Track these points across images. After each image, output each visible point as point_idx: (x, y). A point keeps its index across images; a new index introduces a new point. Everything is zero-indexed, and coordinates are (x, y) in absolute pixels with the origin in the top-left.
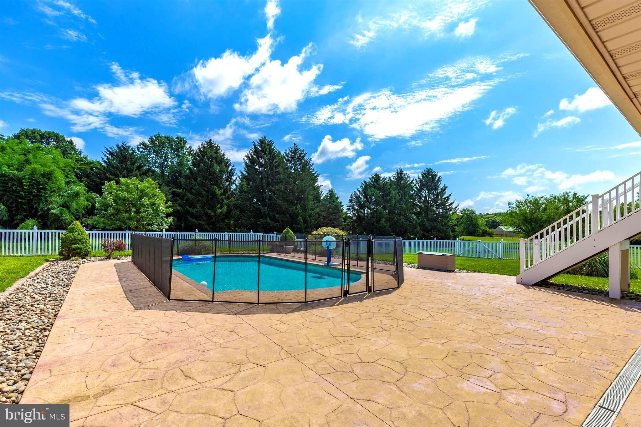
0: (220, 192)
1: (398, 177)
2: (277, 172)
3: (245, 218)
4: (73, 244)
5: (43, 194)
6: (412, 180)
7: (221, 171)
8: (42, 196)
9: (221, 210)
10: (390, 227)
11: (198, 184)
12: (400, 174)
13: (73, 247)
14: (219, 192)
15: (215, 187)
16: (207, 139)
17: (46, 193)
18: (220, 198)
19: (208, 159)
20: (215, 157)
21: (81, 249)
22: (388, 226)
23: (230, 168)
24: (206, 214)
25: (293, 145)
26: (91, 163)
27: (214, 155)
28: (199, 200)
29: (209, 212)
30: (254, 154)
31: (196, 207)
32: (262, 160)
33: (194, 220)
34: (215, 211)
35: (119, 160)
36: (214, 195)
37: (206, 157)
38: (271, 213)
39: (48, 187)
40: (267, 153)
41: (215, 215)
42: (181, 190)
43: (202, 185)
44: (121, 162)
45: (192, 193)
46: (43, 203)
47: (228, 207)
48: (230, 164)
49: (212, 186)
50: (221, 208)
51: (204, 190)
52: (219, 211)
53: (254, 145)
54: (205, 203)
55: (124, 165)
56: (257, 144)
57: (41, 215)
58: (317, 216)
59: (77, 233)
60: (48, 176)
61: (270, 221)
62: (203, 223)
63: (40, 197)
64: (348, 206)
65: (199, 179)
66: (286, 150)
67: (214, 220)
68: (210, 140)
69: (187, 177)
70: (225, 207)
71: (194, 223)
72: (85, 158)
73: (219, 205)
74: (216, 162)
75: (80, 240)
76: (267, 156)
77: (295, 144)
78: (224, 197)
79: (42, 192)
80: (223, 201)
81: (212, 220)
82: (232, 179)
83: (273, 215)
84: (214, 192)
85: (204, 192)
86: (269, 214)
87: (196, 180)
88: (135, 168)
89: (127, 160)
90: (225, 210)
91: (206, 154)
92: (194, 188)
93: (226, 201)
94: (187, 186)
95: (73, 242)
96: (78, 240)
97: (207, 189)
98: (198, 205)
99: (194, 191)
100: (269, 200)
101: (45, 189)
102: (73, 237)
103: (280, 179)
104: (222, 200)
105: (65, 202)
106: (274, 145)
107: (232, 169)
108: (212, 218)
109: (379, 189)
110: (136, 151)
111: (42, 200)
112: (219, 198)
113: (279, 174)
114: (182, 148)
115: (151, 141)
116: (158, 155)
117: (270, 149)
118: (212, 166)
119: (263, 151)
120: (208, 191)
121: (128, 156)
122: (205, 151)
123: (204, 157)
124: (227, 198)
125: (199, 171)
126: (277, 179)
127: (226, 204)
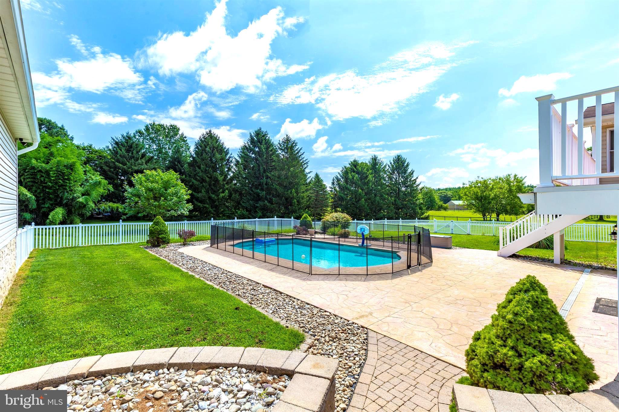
1: (373, 162)
2: (272, 159)
3: (245, 201)
4: (160, 234)
5: (68, 184)
6: (385, 165)
7: (222, 159)
8: (66, 186)
9: (223, 195)
10: (368, 205)
11: (202, 171)
12: (375, 159)
13: (160, 236)
14: (221, 178)
15: (218, 174)
17: (70, 183)
18: (222, 183)
19: (210, 148)
20: (216, 147)
21: (165, 238)
22: (366, 206)
23: (229, 155)
24: (210, 198)
25: (286, 136)
26: (96, 151)
27: (216, 145)
28: (203, 186)
29: (213, 196)
30: (251, 144)
31: (201, 192)
32: (258, 149)
33: (199, 204)
34: (218, 196)
35: (125, 149)
36: (217, 180)
37: (208, 147)
38: (268, 196)
39: (72, 178)
40: (263, 143)
41: (218, 199)
43: (206, 172)
44: (128, 151)
45: (196, 179)
46: (67, 192)
47: (229, 192)
48: (228, 153)
49: (215, 173)
50: (223, 192)
51: (207, 176)
52: (222, 195)
53: (251, 135)
54: (208, 188)
55: (130, 154)
56: (253, 134)
57: (66, 203)
58: (308, 198)
59: (161, 226)
60: (71, 167)
61: (268, 204)
62: (207, 206)
63: (64, 187)
64: (331, 188)
65: (202, 166)
66: (280, 141)
67: (217, 203)
69: (191, 165)
70: (227, 191)
71: (199, 206)
72: (90, 147)
73: (221, 190)
74: (217, 151)
75: (164, 231)
76: (263, 146)
77: (287, 136)
78: (225, 182)
79: (67, 183)
80: (224, 186)
81: (215, 204)
83: (270, 198)
84: (217, 178)
85: (207, 179)
86: (266, 197)
87: (200, 168)
88: (140, 157)
89: (132, 149)
90: (227, 194)
91: (208, 144)
92: (199, 175)
93: (226, 186)
94: (192, 173)
95: (160, 233)
96: (163, 231)
97: (209, 176)
98: (203, 191)
99: (198, 177)
100: (266, 184)
101: (69, 179)
102: (159, 229)
103: (274, 166)
105: (87, 191)
106: (269, 136)
107: (230, 157)
108: (215, 202)
109: (358, 173)
111: (66, 189)
112: (220, 184)
113: (274, 161)
114: (176, 135)
115: (147, 129)
116: (153, 142)
117: (265, 139)
118: (214, 155)
119: (259, 142)
120: (210, 178)
121: (134, 145)
122: (206, 140)
123: (206, 147)
124: (227, 183)
125: (203, 160)
126: (272, 166)
127: (227, 189)
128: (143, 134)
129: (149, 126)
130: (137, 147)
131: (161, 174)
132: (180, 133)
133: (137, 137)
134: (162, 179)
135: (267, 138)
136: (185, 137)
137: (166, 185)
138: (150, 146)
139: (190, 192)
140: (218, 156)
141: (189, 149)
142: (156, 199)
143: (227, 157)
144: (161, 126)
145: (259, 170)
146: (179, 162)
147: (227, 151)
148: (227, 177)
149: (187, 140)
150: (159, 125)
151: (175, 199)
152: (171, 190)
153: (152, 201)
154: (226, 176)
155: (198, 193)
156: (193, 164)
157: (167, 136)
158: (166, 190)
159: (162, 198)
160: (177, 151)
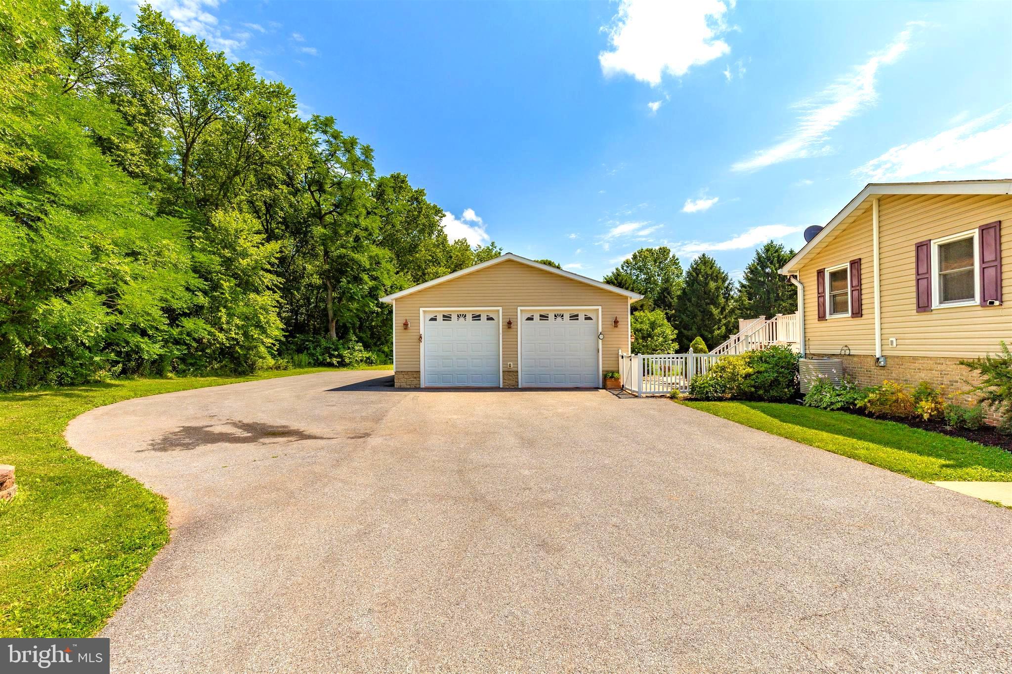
0: (717, 312)
7: (718, 288)
9: (719, 332)
11: (693, 305)
14: (715, 311)
15: (712, 307)
16: (700, 255)
18: (718, 318)
19: (703, 276)
23: (727, 282)
27: (709, 272)
28: (694, 322)
29: (706, 333)
30: (758, 264)
32: (767, 270)
34: (712, 332)
36: (711, 314)
37: (700, 276)
40: (775, 262)
42: (674, 311)
43: (698, 306)
47: (727, 328)
48: (727, 279)
49: (708, 306)
50: (719, 329)
51: (700, 311)
52: (717, 332)
53: (758, 254)
56: (760, 251)
65: (693, 299)
68: (704, 255)
69: (679, 297)
70: (724, 328)
73: (716, 326)
74: (712, 278)
76: (775, 266)
78: (721, 316)
82: (729, 294)
84: (711, 312)
85: (699, 313)
87: (690, 301)
90: (723, 331)
91: (700, 272)
92: (689, 309)
93: (724, 321)
97: (702, 310)
104: (720, 320)
110: (622, 271)
112: (716, 318)
114: (666, 259)
115: (635, 257)
116: (641, 271)
117: (779, 256)
118: (707, 284)
119: (769, 260)
120: (703, 312)
121: (623, 281)
122: (698, 268)
123: (698, 275)
124: (724, 318)
125: (693, 291)
126: (790, 291)
127: (725, 325)
128: (631, 263)
129: (637, 254)
130: (626, 284)
131: (649, 314)
132: (671, 255)
133: (625, 268)
134: (649, 320)
135: (783, 253)
136: (677, 259)
137: (653, 325)
138: (637, 276)
139: (676, 331)
140: (712, 285)
141: (681, 274)
142: (644, 338)
143: (726, 285)
144: (650, 251)
145: (769, 298)
146: (669, 293)
147: (724, 277)
148: (725, 311)
149: (679, 262)
150: (647, 250)
151: (661, 339)
152: (658, 331)
153: (641, 341)
154: (723, 309)
155: (688, 330)
156: (684, 296)
157: (655, 262)
158: (653, 331)
159: (649, 339)
160: (667, 280)
